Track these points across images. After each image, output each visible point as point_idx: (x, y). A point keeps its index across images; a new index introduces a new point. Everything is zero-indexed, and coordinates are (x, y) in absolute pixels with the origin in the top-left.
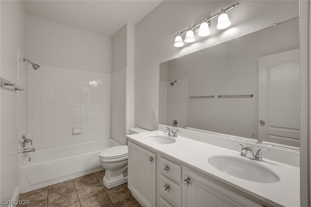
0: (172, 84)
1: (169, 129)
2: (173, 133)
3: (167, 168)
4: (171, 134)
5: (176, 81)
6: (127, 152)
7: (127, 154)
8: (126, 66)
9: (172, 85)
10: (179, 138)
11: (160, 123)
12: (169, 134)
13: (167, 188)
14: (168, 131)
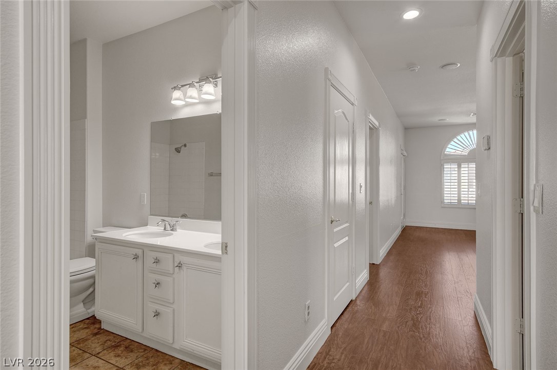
0: (178, 150)
1: (164, 220)
2: (170, 227)
3: (157, 261)
4: (168, 227)
5: (185, 146)
6: (94, 264)
7: (94, 268)
8: (85, 117)
9: (178, 152)
10: (179, 232)
11: (151, 215)
12: (165, 229)
13: (157, 284)
14: (162, 223)
